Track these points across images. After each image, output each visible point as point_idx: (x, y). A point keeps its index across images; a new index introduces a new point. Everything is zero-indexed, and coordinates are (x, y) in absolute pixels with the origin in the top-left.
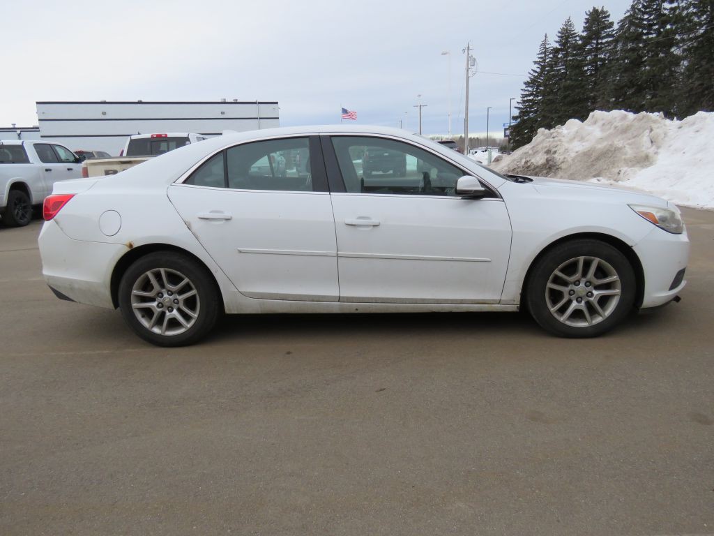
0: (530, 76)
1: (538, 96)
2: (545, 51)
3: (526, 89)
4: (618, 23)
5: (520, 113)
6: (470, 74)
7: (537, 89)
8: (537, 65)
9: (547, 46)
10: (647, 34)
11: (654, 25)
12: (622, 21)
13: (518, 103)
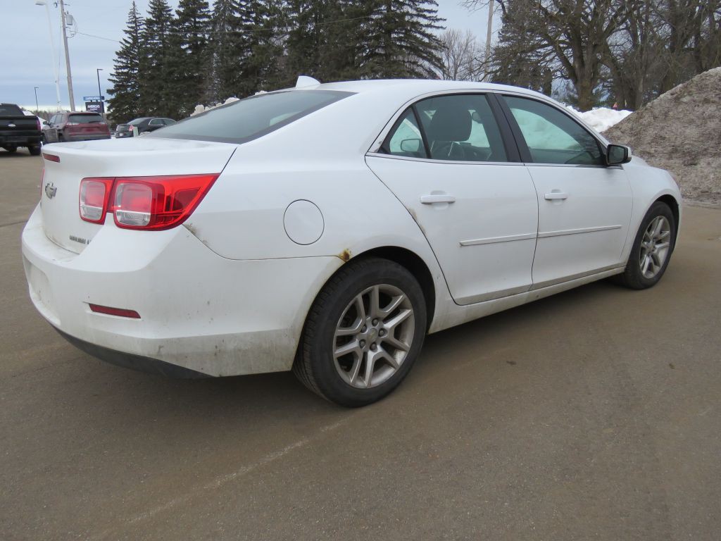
0: (122, 46)
1: (133, 70)
2: (135, 20)
3: (119, 60)
4: (214, 5)
5: (115, 86)
6: (68, 34)
7: (132, 61)
8: (128, 35)
9: (137, 16)
10: (246, 21)
11: (252, 13)
12: (216, 3)
13: (111, 75)
